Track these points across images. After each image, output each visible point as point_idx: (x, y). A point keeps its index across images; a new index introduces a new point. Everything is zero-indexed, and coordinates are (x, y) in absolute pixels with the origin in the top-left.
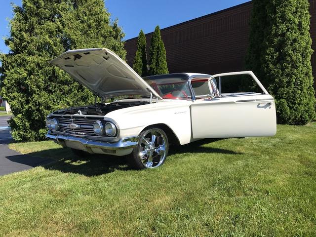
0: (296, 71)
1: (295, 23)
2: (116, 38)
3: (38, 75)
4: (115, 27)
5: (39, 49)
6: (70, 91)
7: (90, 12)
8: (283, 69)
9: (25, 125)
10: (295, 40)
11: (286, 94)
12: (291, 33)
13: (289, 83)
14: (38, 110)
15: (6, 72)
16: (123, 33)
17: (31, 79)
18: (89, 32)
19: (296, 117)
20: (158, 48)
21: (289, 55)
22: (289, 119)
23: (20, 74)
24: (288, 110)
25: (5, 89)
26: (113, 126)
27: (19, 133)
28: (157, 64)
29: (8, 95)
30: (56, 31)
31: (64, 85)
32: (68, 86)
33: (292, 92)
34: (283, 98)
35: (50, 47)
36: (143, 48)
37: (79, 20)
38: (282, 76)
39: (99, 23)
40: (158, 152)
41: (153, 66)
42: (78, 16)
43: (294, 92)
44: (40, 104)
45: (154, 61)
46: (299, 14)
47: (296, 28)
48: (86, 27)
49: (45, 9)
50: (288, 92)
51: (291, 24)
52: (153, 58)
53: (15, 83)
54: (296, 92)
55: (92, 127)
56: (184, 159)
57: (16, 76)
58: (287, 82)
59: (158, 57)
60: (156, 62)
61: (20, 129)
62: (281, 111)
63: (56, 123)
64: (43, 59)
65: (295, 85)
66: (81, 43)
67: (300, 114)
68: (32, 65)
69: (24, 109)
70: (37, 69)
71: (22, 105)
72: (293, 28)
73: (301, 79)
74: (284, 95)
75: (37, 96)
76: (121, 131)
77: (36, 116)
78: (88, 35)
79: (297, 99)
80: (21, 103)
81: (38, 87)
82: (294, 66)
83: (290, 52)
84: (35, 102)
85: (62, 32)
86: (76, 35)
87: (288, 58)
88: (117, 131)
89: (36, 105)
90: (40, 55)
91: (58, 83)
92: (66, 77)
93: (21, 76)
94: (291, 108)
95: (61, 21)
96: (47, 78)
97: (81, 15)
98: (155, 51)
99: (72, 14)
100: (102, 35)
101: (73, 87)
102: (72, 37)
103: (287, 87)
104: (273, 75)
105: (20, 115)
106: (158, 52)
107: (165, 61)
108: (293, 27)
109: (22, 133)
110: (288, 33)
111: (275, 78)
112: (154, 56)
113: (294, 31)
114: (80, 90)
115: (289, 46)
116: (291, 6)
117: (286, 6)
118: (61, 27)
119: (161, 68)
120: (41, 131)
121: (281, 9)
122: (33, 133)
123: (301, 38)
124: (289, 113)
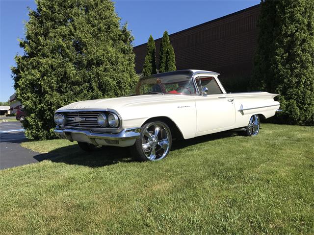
0: (305, 71)
1: (304, 23)
2: (125, 41)
3: (51, 76)
4: (124, 31)
5: (52, 52)
6: (81, 91)
7: (100, 16)
8: (292, 69)
9: (38, 124)
10: (304, 41)
11: (295, 95)
12: (300, 33)
13: (298, 83)
14: (50, 109)
15: (20, 73)
16: (132, 37)
17: (44, 80)
18: (99, 35)
19: (306, 118)
20: (167, 52)
21: (298, 55)
22: (299, 119)
23: (34, 76)
24: (298, 111)
25: (20, 90)
26: (116, 117)
27: (32, 132)
28: (167, 68)
29: (23, 96)
30: (69, 34)
31: (75, 85)
32: (79, 87)
33: (302, 92)
34: (292, 99)
35: (63, 50)
36: (153, 53)
37: (89, 23)
38: (291, 76)
39: (109, 27)
40: (161, 145)
41: (163, 69)
42: (89, 20)
43: (304, 93)
44: (51, 104)
45: (163, 65)
46: (308, 14)
47: (305, 28)
48: (96, 30)
49: (59, 14)
50: (298, 92)
51: (300, 24)
52: (162, 62)
53: (29, 84)
54: (306, 92)
55: (96, 119)
56: (187, 153)
57: (30, 77)
58: (296, 83)
59: (167, 61)
60: (165, 65)
61: (32, 128)
62: (291, 111)
63: (64, 118)
64: (56, 61)
65: (304, 86)
66: (91, 45)
67: (310, 115)
68: (45, 66)
69: (38, 109)
70: (50, 70)
71: (36, 105)
72: (302, 29)
73: (310, 79)
74: (294, 96)
75: (49, 96)
76: (123, 122)
77: (48, 116)
78: (98, 38)
79: (307, 100)
80: (35, 103)
81: (51, 87)
82: (304, 67)
83: (300, 52)
84: (47, 101)
85: (73, 35)
86: (87, 38)
87: (298, 59)
88: (120, 121)
89: (48, 105)
90: (53, 58)
91: (70, 83)
92: (77, 78)
93: (34, 78)
94: (300, 109)
95: (73, 25)
96: (59, 79)
97: (91, 19)
98: (164, 56)
99: (83, 19)
100: (111, 38)
101: (83, 87)
102: (83, 39)
103: (296, 87)
104: (282, 75)
105: (33, 115)
106: (167, 57)
107: (174, 65)
108: (302, 27)
109: (34, 132)
110: (297, 33)
111: (284, 78)
112: (164, 60)
113: (303, 31)
114: (90, 91)
115: (298, 46)
116: (300, 6)
117: (295, 6)
118: (73, 30)
120: (52, 130)
121: (290, 10)
122: (45, 132)
123: (311, 38)
124: (299, 114)
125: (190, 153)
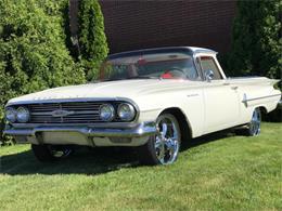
20: (91, 12)
26: (131, 107)
28: (91, 37)
41: (84, 39)
45: (85, 32)
52: (83, 28)
55: (97, 112)
59: (91, 26)
60: (87, 32)
63: (27, 113)
76: (141, 114)
88: (136, 113)
98: (85, 17)
104: (275, 54)
106: (90, 19)
107: (103, 33)
112: (86, 25)
119: (97, 44)
125: (197, 155)
